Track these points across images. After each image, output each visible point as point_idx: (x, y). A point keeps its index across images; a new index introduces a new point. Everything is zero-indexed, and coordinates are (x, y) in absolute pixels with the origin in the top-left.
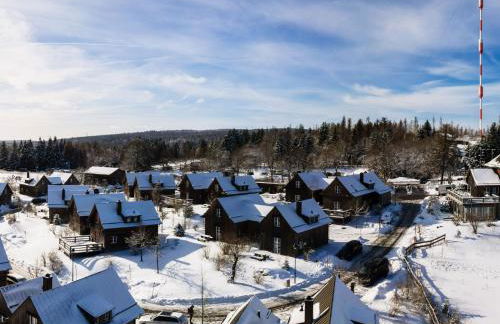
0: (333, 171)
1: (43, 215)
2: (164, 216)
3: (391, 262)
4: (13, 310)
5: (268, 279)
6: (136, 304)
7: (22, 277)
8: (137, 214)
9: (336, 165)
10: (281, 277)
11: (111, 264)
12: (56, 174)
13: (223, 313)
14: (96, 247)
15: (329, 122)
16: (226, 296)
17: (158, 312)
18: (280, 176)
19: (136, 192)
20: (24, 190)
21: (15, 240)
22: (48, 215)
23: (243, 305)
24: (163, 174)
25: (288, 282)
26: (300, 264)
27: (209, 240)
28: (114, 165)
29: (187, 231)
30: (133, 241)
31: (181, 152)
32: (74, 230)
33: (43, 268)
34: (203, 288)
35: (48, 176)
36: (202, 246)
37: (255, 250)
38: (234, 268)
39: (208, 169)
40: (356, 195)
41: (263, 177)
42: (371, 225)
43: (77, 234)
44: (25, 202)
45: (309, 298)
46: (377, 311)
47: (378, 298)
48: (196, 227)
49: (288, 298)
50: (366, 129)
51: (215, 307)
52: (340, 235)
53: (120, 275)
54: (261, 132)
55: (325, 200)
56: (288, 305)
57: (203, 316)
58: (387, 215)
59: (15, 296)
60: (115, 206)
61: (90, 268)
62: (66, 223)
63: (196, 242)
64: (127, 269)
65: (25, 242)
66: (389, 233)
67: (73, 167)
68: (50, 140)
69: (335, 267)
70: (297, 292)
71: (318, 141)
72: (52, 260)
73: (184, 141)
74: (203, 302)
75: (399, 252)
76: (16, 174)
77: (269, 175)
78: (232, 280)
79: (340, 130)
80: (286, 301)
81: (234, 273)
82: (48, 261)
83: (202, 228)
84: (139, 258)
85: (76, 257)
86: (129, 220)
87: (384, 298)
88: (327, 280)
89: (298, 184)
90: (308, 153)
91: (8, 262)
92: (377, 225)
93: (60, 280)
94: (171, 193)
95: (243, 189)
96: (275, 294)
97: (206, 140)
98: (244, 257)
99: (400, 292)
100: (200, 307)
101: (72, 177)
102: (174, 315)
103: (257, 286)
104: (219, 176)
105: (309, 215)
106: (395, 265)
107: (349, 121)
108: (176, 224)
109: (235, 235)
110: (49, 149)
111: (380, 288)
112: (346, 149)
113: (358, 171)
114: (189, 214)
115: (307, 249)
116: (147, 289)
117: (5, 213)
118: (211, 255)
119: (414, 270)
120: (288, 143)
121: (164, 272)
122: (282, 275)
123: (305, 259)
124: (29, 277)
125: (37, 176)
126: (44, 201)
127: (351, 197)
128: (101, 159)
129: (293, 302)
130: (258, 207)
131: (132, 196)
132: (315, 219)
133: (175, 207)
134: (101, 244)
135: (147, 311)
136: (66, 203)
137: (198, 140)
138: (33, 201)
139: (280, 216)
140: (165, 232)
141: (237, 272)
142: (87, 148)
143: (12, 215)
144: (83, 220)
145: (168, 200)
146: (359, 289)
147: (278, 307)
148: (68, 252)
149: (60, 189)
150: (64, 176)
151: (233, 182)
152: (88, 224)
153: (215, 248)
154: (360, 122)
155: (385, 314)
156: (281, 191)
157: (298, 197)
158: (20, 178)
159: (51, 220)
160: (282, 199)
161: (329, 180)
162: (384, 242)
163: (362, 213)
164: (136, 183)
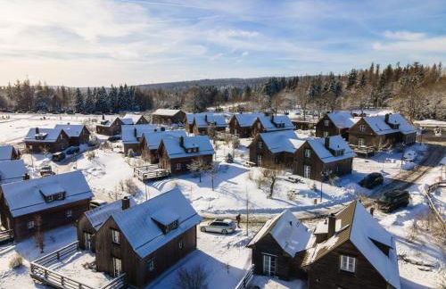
0: (359, 112)
1: (119, 150)
2: (217, 147)
3: (412, 196)
4: (97, 229)
5: (299, 198)
6: (196, 214)
7: (103, 202)
8: (196, 146)
9: (362, 107)
10: (309, 197)
11: (177, 185)
12: (128, 116)
13: (262, 220)
14: (165, 172)
15: (358, 68)
16: (265, 208)
17: (213, 219)
18: (311, 116)
19: (195, 128)
20: (100, 130)
21: (95, 173)
22: (123, 151)
23: (279, 215)
24: (215, 114)
25: (316, 201)
26: (326, 188)
27: (253, 166)
28: (176, 108)
29: (235, 159)
30: (193, 167)
31: (230, 96)
32: (146, 160)
33: (121, 192)
34: (248, 202)
35: (121, 118)
36: (247, 171)
37: (289, 174)
38: (272, 187)
39: (252, 110)
40: (379, 133)
41: (297, 116)
42: (392, 160)
43: (148, 164)
44: (103, 141)
45: (332, 214)
46: (394, 235)
47: (395, 224)
48: (242, 156)
49: (315, 213)
50: (394, 74)
51: (257, 216)
52: (362, 167)
53: (184, 193)
54: (296, 79)
55: (350, 137)
56: (315, 218)
57: (248, 222)
58: (410, 154)
59: (99, 217)
60: (179, 140)
61: (160, 189)
62: (139, 155)
63: (242, 167)
64: (189, 188)
65: (104, 173)
66: (412, 170)
67: (143, 109)
68: (121, 87)
69: (356, 193)
70: (323, 209)
71: (346, 86)
72: (128, 186)
73: (233, 87)
74: (247, 212)
75: (422, 188)
76: (92, 117)
77: (302, 115)
78: (270, 196)
79: (368, 76)
80: (314, 215)
81: (272, 191)
82: (125, 186)
83: (247, 157)
84: (198, 180)
85: (148, 181)
86: (189, 151)
87: (402, 225)
88: (349, 203)
89: (327, 122)
90: (337, 96)
91: (90, 191)
92: (399, 162)
93: (136, 200)
94: (222, 129)
95: (280, 127)
96: (305, 209)
97: (251, 86)
98: (280, 179)
99: (419, 223)
100: (246, 216)
101: (142, 118)
102: (226, 221)
103: (290, 202)
104: (261, 116)
105: (336, 149)
106: (416, 199)
107: (378, 67)
108: (226, 154)
109: (272, 162)
110: (121, 94)
111: (398, 216)
112: (373, 93)
113: (383, 113)
114: (237, 146)
115: (332, 176)
116: (205, 202)
117: (85, 151)
118: (254, 178)
119: (437, 206)
120: (319, 88)
121: (218, 190)
122: (310, 195)
123: (330, 184)
124: (109, 201)
125: (111, 118)
126: (119, 139)
127: (375, 135)
128: (165, 103)
129: (319, 217)
130: (292, 141)
131: (191, 132)
132: (342, 153)
133: (226, 140)
134: (168, 170)
135: (205, 219)
136: (138, 139)
137: (243, 87)
138: (109, 139)
139: (310, 148)
140: (218, 160)
141: (274, 191)
142: (153, 93)
143: (91, 152)
144: (153, 152)
145: (220, 135)
146: (377, 213)
147: (306, 219)
148: (142, 178)
149: (132, 128)
150: (135, 117)
151: (272, 121)
152: (157, 155)
153: (257, 172)
154: (389, 67)
155: (402, 239)
156: (312, 128)
157: (326, 134)
158: (96, 121)
159: (126, 153)
160: (312, 134)
161: (355, 120)
162: (406, 177)
163: (385, 149)
164: (194, 122)
